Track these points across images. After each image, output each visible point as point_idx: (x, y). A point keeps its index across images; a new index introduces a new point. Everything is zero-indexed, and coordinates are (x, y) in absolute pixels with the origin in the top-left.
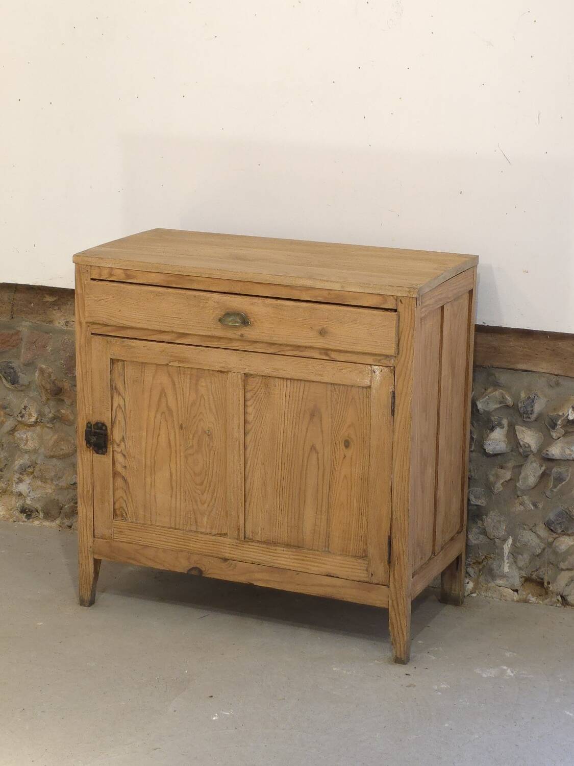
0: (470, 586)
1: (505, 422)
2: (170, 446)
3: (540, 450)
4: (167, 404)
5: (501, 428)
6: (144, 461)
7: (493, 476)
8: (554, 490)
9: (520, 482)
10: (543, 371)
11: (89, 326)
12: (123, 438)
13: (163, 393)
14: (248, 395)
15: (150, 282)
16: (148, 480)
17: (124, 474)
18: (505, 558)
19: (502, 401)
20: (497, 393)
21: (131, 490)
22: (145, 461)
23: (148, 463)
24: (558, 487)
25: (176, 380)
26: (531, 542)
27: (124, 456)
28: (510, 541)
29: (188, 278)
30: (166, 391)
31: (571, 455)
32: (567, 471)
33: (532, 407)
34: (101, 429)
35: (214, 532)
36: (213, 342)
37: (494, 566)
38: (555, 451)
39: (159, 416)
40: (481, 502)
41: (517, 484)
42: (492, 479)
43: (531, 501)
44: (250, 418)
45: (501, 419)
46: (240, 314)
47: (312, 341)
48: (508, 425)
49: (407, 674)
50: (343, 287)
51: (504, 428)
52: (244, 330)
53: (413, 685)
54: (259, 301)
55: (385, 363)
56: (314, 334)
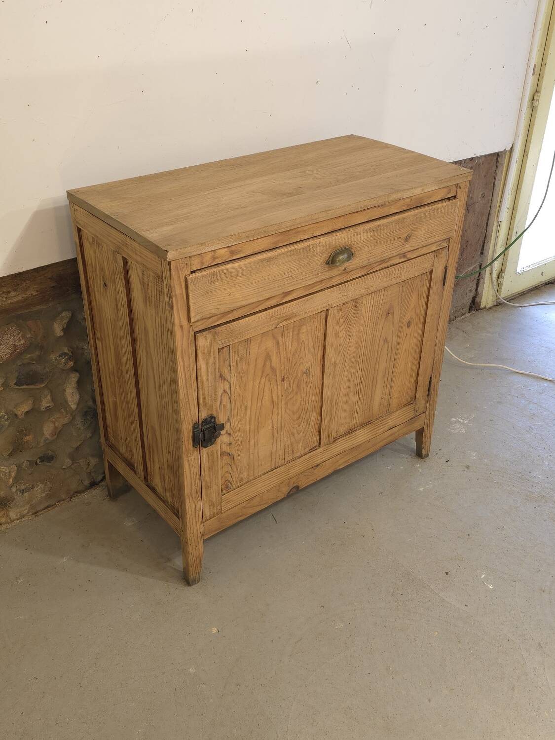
2: (273, 402)
4: (271, 366)
6: (248, 429)
11: (191, 326)
12: (229, 419)
13: (268, 357)
15: (256, 250)
16: (252, 442)
17: (229, 451)
21: (236, 461)
22: (250, 427)
23: (252, 427)
25: (280, 339)
27: (230, 434)
30: (270, 353)
34: (210, 422)
35: (307, 450)
36: (316, 286)
39: (263, 380)
46: (346, 249)
47: (399, 249)
49: (447, 462)
50: (423, 189)
52: (347, 264)
53: (467, 466)
54: (361, 229)
55: (443, 245)
56: (402, 242)
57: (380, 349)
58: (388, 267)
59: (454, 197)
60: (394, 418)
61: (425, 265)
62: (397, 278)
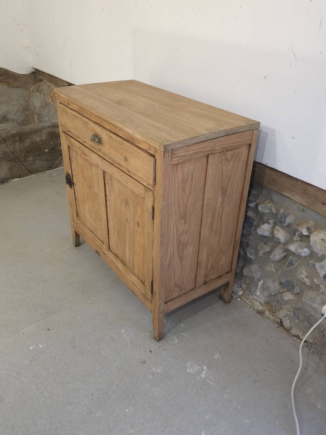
0: (241, 293)
1: (271, 221)
2: (87, 194)
3: (286, 243)
4: (85, 174)
5: (268, 224)
7: (260, 247)
8: (287, 268)
10: (297, 200)
11: (62, 126)
13: (83, 168)
14: (106, 182)
16: (84, 206)
17: (78, 199)
18: (258, 288)
19: (271, 210)
20: (269, 205)
21: (80, 208)
23: (83, 199)
24: (289, 268)
25: (86, 164)
26: (271, 287)
27: (77, 192)
28: (262, 282)
29: (84, 110)
31: (301, 253)
32: (297, 261)
33: (285, 219)
34: (70, 177)
37: (252, 290)
38: (292, 248)
39: (83, 179)
40: (252, 257)
41: (270, 257)
42: (259, 248)
43: (275, 268)
44: (107, 193)
45: (269, 219)
46: (98, 137)
47: (122, 163)
48: (273, 223)
49: (151, 351)
50: (133, 133)
51: (271, 225)
52: (100, 146)
53: (144, 362)
54: (105, 131)
55: (150, 187)
56: (123, 159)
57: (125, 222)
58: (121, 170)
59: (151, 155)
60: (134, 279)
61: (139, 190)
62: (125, 182)
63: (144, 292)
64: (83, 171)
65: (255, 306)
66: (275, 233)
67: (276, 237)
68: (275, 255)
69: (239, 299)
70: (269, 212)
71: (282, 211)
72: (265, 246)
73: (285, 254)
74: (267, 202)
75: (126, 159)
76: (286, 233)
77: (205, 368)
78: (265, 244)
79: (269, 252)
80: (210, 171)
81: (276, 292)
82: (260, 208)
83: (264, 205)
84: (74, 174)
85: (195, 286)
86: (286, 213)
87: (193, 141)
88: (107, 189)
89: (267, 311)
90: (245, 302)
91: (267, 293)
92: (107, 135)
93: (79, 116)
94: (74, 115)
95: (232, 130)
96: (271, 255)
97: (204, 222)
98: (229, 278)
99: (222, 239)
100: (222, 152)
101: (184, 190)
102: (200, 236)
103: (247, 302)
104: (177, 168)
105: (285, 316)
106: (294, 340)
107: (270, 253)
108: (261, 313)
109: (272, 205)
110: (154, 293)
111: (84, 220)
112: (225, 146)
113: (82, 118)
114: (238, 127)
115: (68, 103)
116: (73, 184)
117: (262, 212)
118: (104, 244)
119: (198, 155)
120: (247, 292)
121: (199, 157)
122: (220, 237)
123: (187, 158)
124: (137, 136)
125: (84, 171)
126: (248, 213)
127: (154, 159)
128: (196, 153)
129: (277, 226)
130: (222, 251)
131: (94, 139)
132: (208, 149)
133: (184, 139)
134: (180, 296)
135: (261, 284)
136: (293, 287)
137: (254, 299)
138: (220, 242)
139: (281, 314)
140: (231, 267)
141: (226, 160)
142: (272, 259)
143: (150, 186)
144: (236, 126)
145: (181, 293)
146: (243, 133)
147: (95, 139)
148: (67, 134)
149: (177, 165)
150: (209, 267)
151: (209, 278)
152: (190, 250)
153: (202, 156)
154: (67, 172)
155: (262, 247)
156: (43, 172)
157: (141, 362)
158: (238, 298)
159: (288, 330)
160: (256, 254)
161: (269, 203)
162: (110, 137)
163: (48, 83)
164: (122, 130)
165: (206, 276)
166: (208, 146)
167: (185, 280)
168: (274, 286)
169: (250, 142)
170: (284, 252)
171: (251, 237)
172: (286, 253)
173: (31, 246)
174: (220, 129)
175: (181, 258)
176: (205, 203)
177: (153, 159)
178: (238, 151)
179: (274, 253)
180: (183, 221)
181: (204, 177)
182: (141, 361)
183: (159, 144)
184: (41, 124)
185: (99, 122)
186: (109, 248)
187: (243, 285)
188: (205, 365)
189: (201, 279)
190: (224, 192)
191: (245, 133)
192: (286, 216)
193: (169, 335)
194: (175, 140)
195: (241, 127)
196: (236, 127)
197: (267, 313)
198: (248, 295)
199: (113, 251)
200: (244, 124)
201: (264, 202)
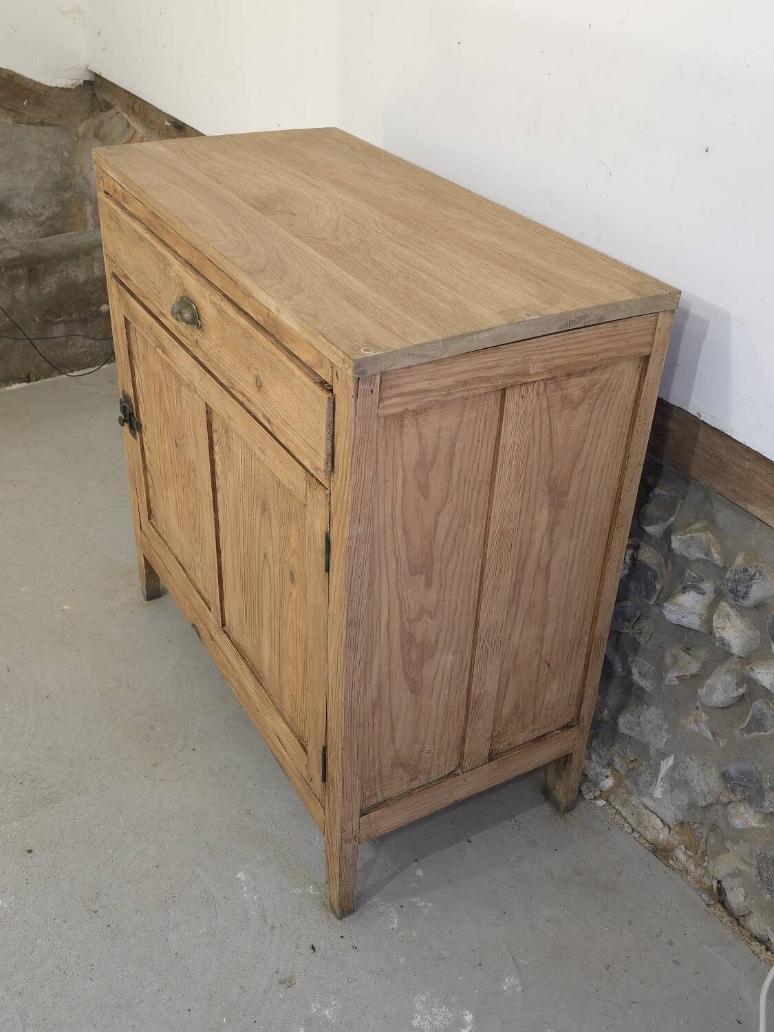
0: (608, 783)
1: (708, 586)
2: (172, 462)
3: (747, 659)
4: (165, 405)
5: (698, 593)
7: (672, 657)
8: (745, 735)
9: (704, 691)
13: (161, 388)
14: (214, 436)
16: (164, 492)
18: (660, 778)
19: (708, 553)
20: (703, 536)
21: (157, 496)
22: (160, 468)
23: (162, 471)
24: (752, 735)
26: (695, 782)
28: (671, 761)
30: (162, 385)
33: (748, 587)
37: (642, 780)
38: (765, 675)
39: (162, 415)
40: (645, 684)
41: (699, 691)
42: (668, 660)
43: (711, 727)
44: (217, 470)
45: (702, 580)
46: (191, 306)
47: (251, 391)
48: (712, 593)
49: (313, 948)
50: (278, 310)
51: (705, 596)
52: (197, 334)
53: (288, 983)
54: (207, 292)
55: (321, 477)
56: (252, 380)
57: (261, 562)
58: (250, 413)
59: (322, 383)
60: (282, 728)
61: (294, 478)
62: (259, 448)
63: (305, 772)
64: (160, 395)
65: (646, 827)
66: (717, 623)
67: (717, 635)
68: (712, 689)
69: (601, 803)
70: (704, 557)
71: (739, 560)
72: (687, 658)
73: (741, 691)
74: (698, 525)
75: (260, 386)
76: (749, 629)
77: (469, 1017)
78: (687, 650)
79: (695, 675)
80: (510, 436)
81: (710, 799)
82: (675, 544)
83: (689, 535)
84: (141, 399)
85: (460, 765)
86: (752, 571)
87: (455, 349)
88: (217, 458)
89: (683, 847)
90: (618, 812)
91: (684, 798)
92: (214, 304)
93: (147, 236)
94: (136, 231)
95: (585, 316)
96: (702, 686)
97: (488, 584)
98: (572, 741)
99: (549, 630)
100: (552, 378)
101: (424, 491)
102: (477, 624)
103: (624, 814)
104: (402, 426)
105: (733, 875)
106: (754, 952)
107: (699, 678)
108: (661, 852)
109: (712, 537)
110: (329, 782)
111: (165, 531)
112: (559, 362)
113: (155, 244)
114: (602, 306)
115: (124, 197)
116: (139, 426)
117: (684, 556)
118: (210, 610)
119: (469, 390)
120: (626, 781)
121: (475, 396)
122: (544, 626)
123: (431, 399)
124: (288, 320)
125: (163, 395)
126: (641, 551)
127: (329, 397)
128: (465, 383)
129: (724, 604)
130: (548, 665)
131: (180, 313)
132: (502, 370)
133: (424, 341)
134: (410, 793)
135: (668, 767)
136: (761, 794)
137: (646, 808)
138: (542, 640)
139: (723, 867)
140: (579, 711)
141: (566, 401)
142: (703, 700)
143: (319, 472)
144: (599, 303)
145: (415, 784)
146: (620, 323)
147: (183, 311)
148: (122, 284)
149: (401, 417)
150: (506, 711)
151: (507, 742)
152: (446, 661)
153: (482, 391)
154: (124, 391)
155: (676, 659)
156: (92, 369)
157: (282, 982)
158: (600, 797)
159: (738, 920)
160: (659, 677)
161: (704, 529)
162: (221, 312)
163: (125, 115)
164: (250, 296)
165: (495, 737)
166: (505, 362)
167: (428, 748)
168: (705, 782)
169: (646, 351)
170: (739, 685)
171: (646, 625)
172: (747, 688)
173: (22, 589)
174: (545, 313)
175: (415, 688)
176: (493, 529)
177: (325, 396)
178: (605, 376)
179: (709, 682)
180: (423, 579)
181: (491, 451)
182: (280, 976)
183: (341, 354)
184: (93, 233)
185: (195, 262)
186: (223, 625)
187: (616, 759)
188: (468, 1010)
189: (478, 746)
190: (558, 496)
191: (627, 323)
192: (751, 579)
193: (375, 899)
194: (396, 344)
195: (616, 306)
196: (598, 307)
197: (680, 854)
198: (630, 793)
199: (234, 634)
200: (628, 296)
201: (689, 525)
